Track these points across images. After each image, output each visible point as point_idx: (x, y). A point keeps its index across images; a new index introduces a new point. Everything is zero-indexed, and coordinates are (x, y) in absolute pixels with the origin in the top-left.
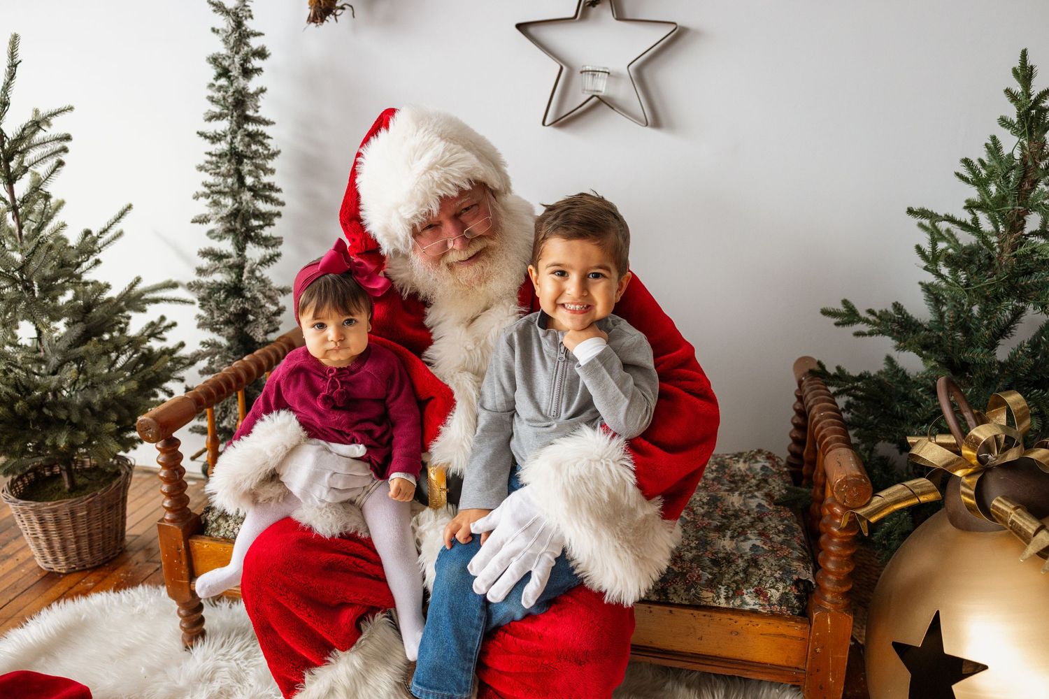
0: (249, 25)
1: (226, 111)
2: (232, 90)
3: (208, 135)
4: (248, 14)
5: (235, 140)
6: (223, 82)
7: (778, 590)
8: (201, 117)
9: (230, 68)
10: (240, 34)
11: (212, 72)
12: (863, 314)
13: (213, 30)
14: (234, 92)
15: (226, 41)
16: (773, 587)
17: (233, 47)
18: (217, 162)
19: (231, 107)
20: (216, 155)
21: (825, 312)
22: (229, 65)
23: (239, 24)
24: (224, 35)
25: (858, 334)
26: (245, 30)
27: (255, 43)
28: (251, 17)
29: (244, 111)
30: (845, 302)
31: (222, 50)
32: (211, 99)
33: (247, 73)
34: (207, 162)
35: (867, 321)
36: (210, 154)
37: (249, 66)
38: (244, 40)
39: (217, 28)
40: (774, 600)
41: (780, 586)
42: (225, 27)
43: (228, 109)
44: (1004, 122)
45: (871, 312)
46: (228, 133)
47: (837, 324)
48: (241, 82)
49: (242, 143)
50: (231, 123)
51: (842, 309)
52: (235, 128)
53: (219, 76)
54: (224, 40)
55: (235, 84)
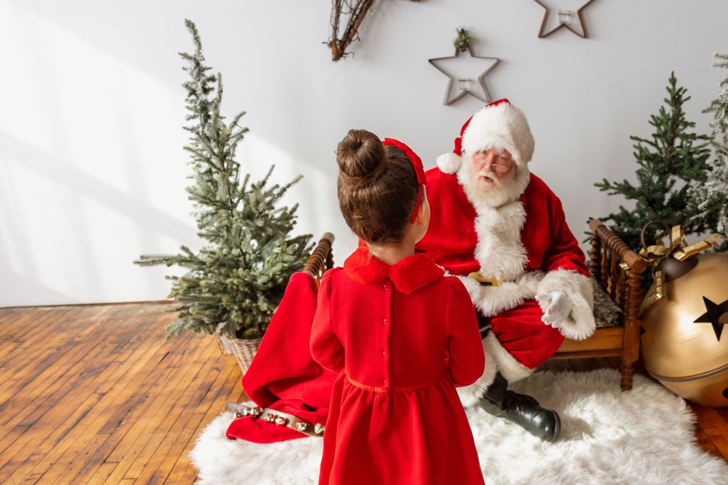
0: (203, 64)
1: (197, 114)
2: (198, 102)
3: (189, 128)
4: (202, 58)
5: (204, 130)
6: (193, 97)
7: (610, 317)
8: (184, 118)
9: (196, 90)
10: (199, 70)
11: (187, 92)
12: (612, 184)
13: (184, 68)
14: (200, 103)
15: (192, 74)
16: (608, 316)
17: (196, 78)
18: (196, 143)
19: (200, 112)
20: (195, 139)
21: (596, 185)
22: (196, 88)
23: (198, 64)
24: (190, 71)
25: (610, 194)
26: (202, 67)
27: (208, 74)
28: (204, 59)
29: (207, 113)
30: (605, 180)
31: (190, 79)
32: (188, 108)
33: (206, 91)
34: (191, 144)
35: (613, 188)
36: (192, 139)
37: (207, 87)
38: (201, 73)
39: (185, 67)
40: (609, 322)
41: (611, 316)
42: (190, 67)
43: (198, 112)
44: (666, 100)
45: (615, 183)
46: (200, 126)
47: (601, 190)
48: (203, 97)
49: (208, 131)
50: (201, 120)
51: (603, 183)
52: (204, 123)
53: (191, 94)
54: (190, 74)
55: (200, 98)
